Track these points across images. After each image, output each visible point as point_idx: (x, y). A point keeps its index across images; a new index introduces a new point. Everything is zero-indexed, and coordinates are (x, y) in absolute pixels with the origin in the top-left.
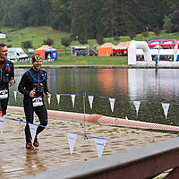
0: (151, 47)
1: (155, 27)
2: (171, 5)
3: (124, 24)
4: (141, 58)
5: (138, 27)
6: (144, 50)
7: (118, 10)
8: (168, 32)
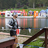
0: (12, 12)
1: (13, 7)
2: (17, 1)
3: (4, 6)
4: (9, 15)
5: (8, 7)
6: (10, 13)
7: (3, 2)
8: (16, 8)
